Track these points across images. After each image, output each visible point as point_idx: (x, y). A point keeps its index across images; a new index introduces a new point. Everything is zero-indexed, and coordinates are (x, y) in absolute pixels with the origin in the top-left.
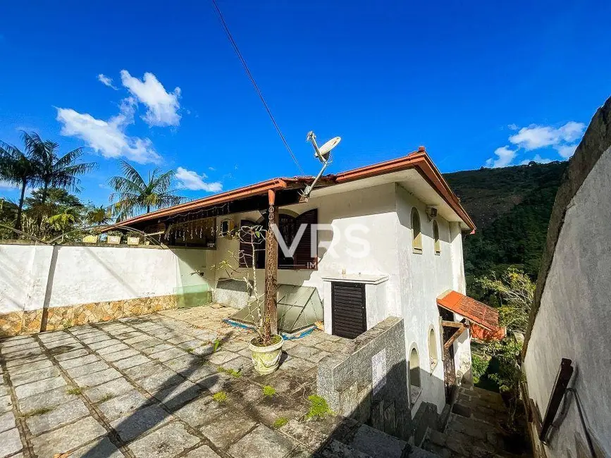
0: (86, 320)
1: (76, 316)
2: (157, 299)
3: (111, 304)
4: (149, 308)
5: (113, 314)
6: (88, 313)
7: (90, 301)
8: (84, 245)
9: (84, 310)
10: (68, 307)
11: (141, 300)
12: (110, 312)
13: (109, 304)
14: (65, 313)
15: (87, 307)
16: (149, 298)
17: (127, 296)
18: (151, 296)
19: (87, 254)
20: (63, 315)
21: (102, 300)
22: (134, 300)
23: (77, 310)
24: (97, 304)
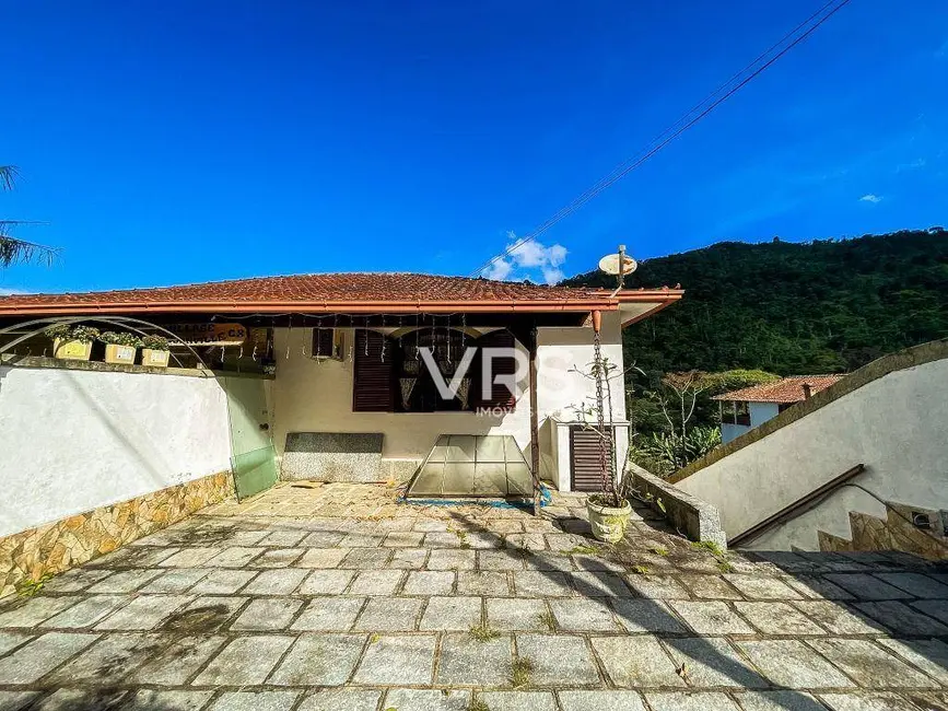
0: (66, 561)
1: (44, 553)
2: (195, 485)
3: (116, 511)
4: (182, 507)
5: (120, 533)
6: (69, 540)
7: (73, 510)
8: (62, 364)
9: (61, 535)
10: (25, 534)
11: (169, 492)
12: (113, 530)
13: (112, 511)
14: (18, 551)
15: (68, 526)
16: (182, 485)
17: (144, 487)
18: (185, 480)
19: (68, 389)
20: (13, 556)
21: (98, 504)
22: (157, 494)
23: (46, 537)
24: (88, 515)
